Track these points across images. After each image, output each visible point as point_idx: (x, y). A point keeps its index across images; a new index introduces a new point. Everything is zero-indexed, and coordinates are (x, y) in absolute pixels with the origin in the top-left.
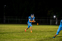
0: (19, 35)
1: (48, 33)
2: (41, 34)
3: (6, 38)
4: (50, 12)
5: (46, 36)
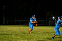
0: (18, 36)
2: (40, 35)
4: (49, 13)
5: (45, 37)
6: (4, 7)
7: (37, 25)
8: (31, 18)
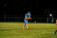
0: (18, 32)
1: (45, 30)
2: (38, 31)
3: (6, 35)
5: (43, 33)
6: (5, 5)
7: (36, 22)
8: (26, 14)
